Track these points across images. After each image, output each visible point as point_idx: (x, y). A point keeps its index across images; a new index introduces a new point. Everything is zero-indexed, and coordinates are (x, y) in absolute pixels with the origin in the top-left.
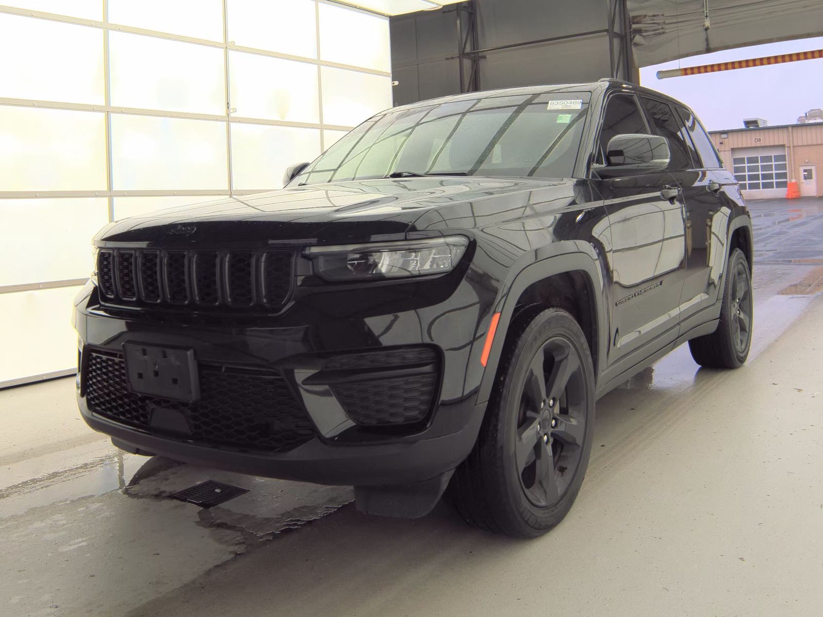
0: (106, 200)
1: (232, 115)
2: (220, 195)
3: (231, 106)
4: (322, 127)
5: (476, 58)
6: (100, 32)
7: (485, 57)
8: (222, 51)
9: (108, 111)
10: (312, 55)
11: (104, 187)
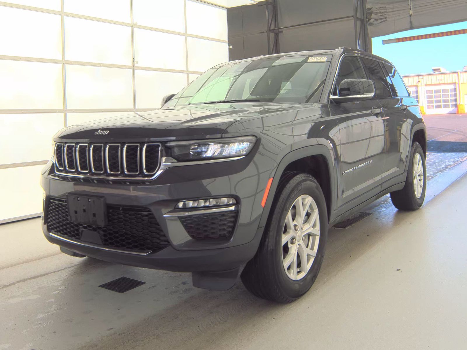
0: (63, 114)
1: (136, 65)
2: (129, 111)
3: (135, 60)
4: (187, 72)
5: (277, 32)
6: (59, 17)
7: (282, 32)
8: (130, 28)
9: (64, 63)
10: (182, 31)
11: (61, 107)
